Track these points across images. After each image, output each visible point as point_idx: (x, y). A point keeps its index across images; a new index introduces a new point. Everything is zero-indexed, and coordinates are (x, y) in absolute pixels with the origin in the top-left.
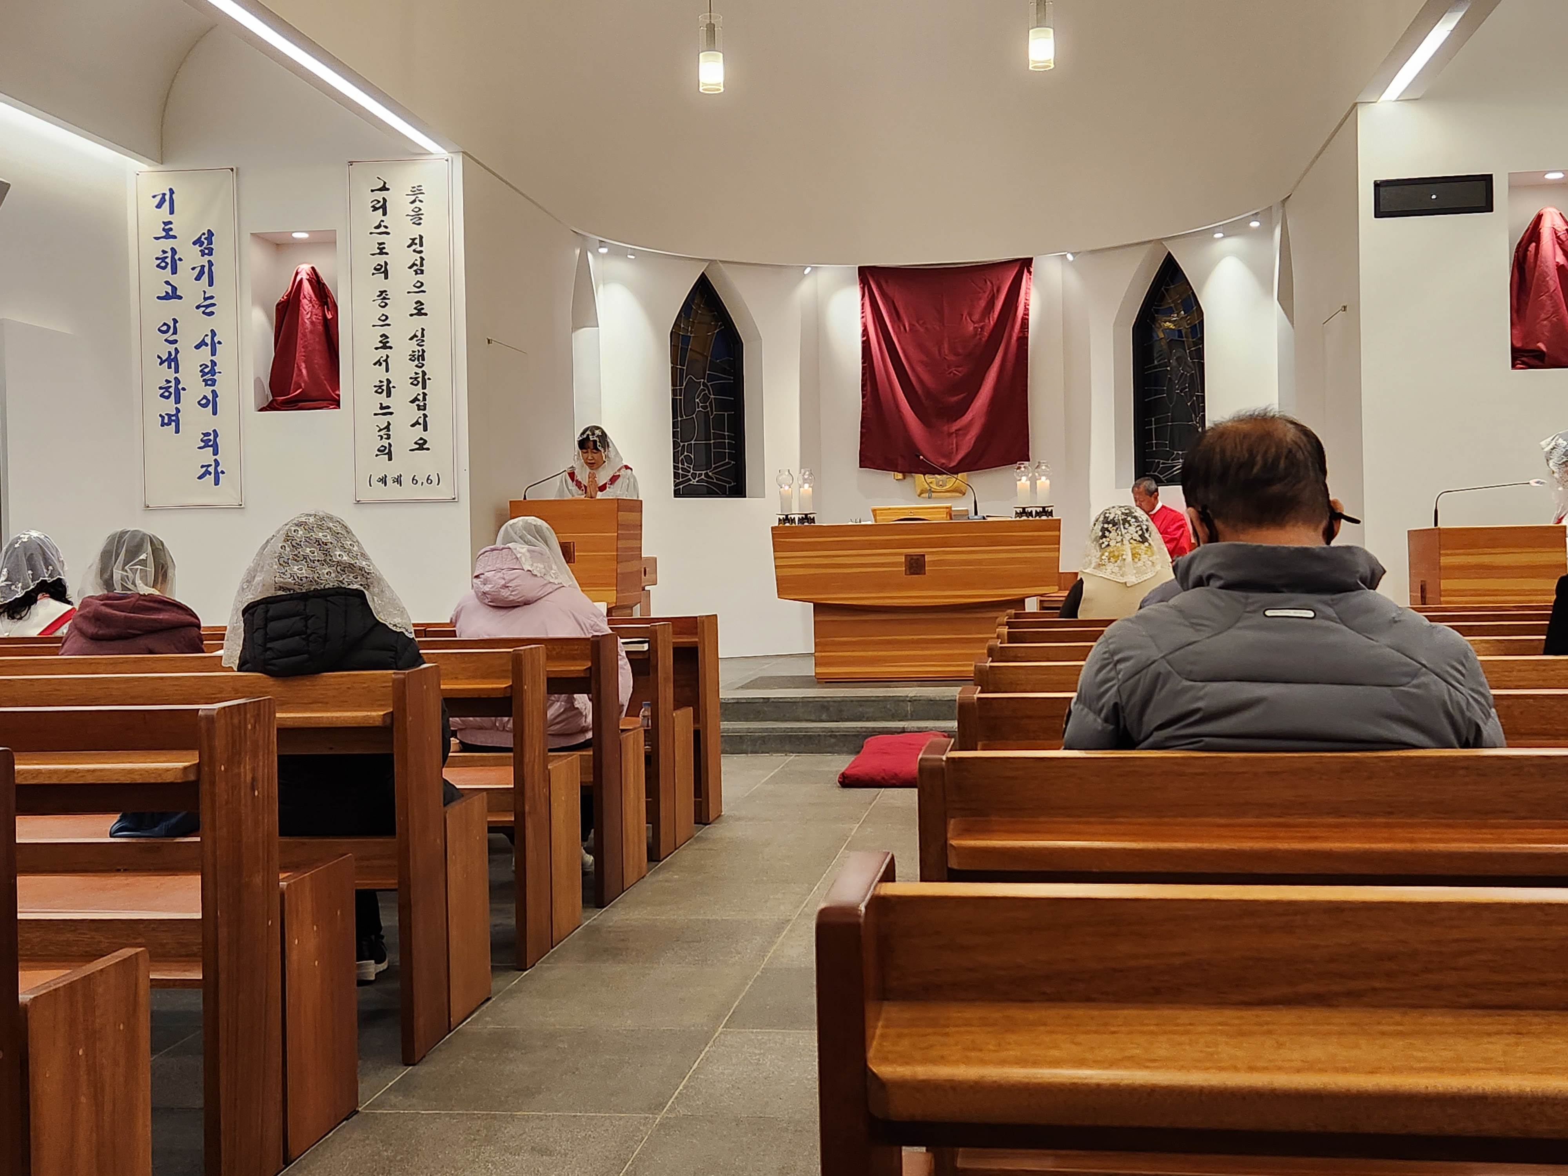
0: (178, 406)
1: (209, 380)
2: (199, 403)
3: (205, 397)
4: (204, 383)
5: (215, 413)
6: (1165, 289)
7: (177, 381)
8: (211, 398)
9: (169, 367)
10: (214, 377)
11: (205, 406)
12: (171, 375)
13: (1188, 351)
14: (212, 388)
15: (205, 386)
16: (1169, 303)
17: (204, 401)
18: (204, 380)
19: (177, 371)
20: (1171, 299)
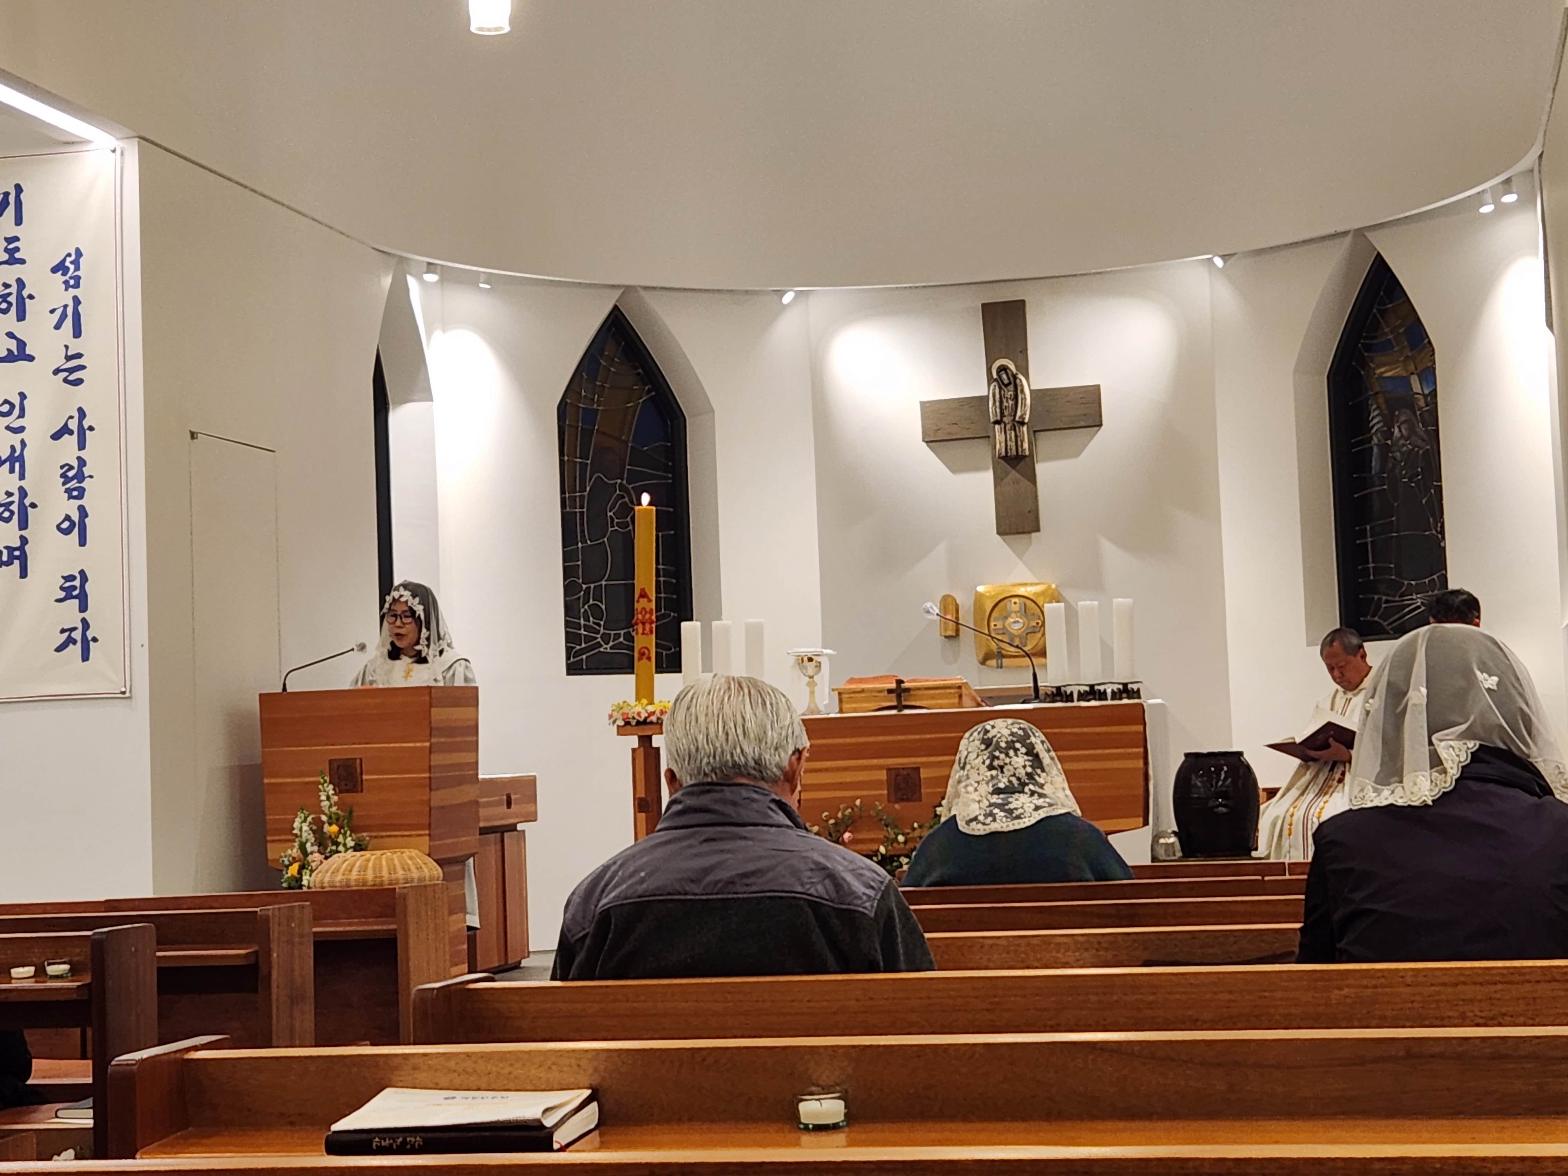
0: (23, 533)
1: (75, 489)
2: (58, 527)
3: (68, 518)
4: (66, 495)
5: (83, 542)
6: (1378, 310)
7: (23, 493)
8: (76, 520)
9: (12, 471)
10: (82, 485)
11: (67, 532)
12: (12, 483)
13: (1418, 413)
14: (79, 502)
15: (69, 498)
16: (1386, 334)
17: (66, 525)
18: (67, 491)
19: (22, 477)
20: (1388, 327)
